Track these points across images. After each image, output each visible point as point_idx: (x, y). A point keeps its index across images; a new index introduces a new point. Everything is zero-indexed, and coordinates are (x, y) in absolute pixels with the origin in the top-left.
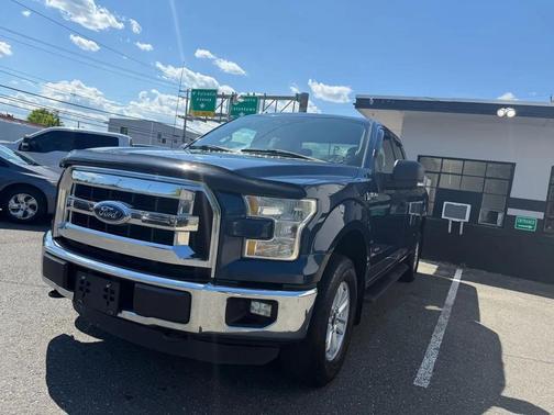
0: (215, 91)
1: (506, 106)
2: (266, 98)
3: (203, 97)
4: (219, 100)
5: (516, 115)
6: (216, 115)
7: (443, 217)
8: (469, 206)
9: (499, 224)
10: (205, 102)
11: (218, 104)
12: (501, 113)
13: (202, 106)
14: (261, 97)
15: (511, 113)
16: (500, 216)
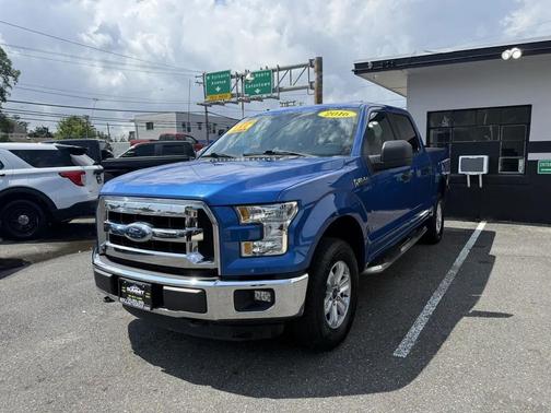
0: (228, 72)
1: (510, 47)
2: (279, 69)
3: (218, 80)
4: (234, 80)
5: (522, 55)
6: (233, 96)
7: (460, 172)
8: (486, 158)
9: (521, 171)
10: (220, 85)
11: (233, 85)
12: (506, 55)
13: (218, 89)
14: (273, 71)
15: (517, 54)
16: (521, 163)
